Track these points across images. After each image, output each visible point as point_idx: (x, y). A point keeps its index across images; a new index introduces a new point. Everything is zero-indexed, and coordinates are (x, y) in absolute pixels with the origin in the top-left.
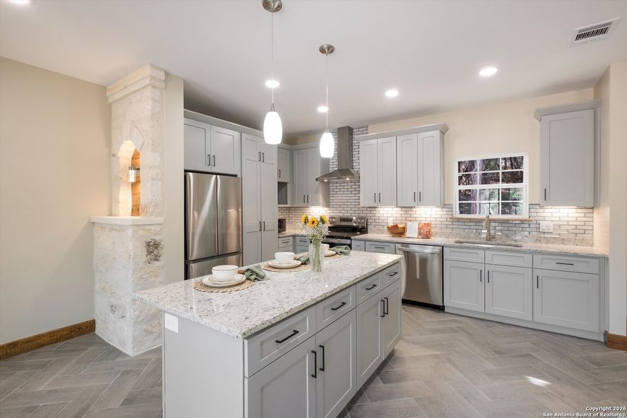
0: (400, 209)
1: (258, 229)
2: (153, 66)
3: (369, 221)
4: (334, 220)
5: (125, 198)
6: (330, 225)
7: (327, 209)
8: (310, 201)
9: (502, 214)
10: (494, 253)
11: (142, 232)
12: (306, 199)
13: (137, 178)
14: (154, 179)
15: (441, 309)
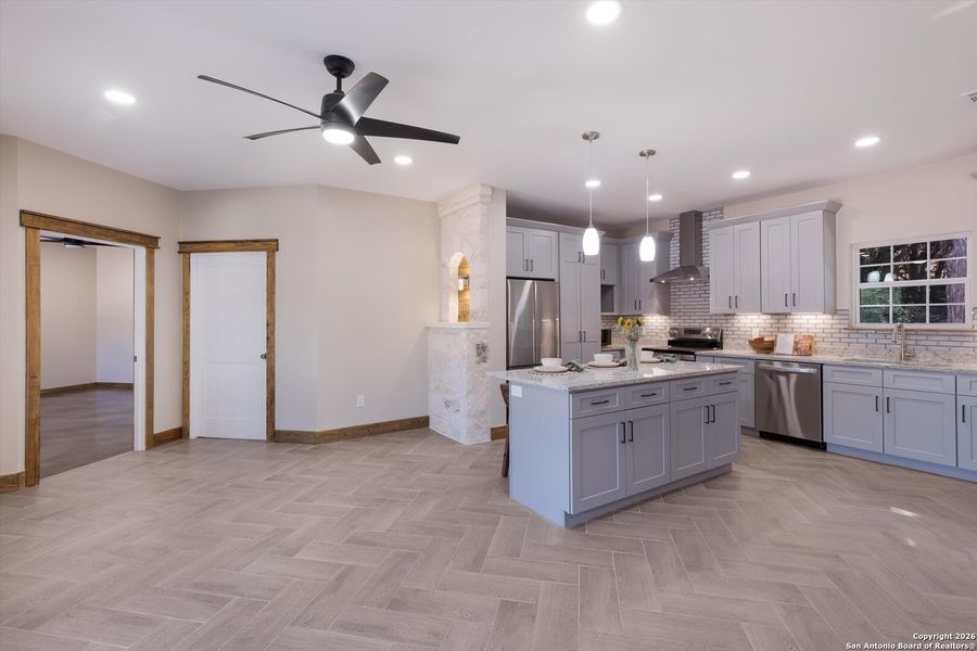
0: (769, 317)
1: (577, 339)
3: (725, 332)
4: (676, 332)
6: (671, 339)
7: (664, 317)
8: (643, 306)
9: (931, 322)
10: (897, 373)
11: (473, 336)
12: (638, 305)
13: (465, 286)
14: (482, 287)
15: (821, 446)
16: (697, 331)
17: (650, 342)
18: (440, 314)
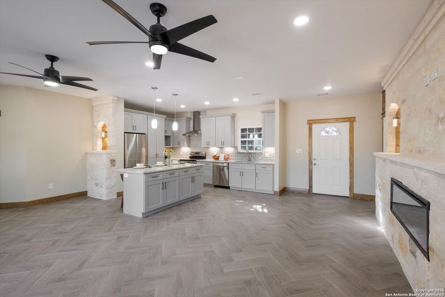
0: (219, 148)
2: (113, 96)
3: (206, 154)
4: (192, 153)
5: (100, 143)
6: (191, 156)
7: (188, 148)
8: (181, 144)
11: (109, 156)
12: (179, 144)
13: (105, 135)
14: (113, 136)
15: (228, 188)
16: (198, 153)
17: (182, 157)
18: (93, 147)
